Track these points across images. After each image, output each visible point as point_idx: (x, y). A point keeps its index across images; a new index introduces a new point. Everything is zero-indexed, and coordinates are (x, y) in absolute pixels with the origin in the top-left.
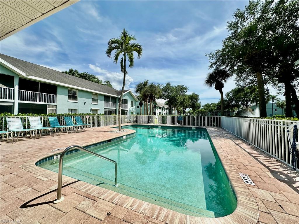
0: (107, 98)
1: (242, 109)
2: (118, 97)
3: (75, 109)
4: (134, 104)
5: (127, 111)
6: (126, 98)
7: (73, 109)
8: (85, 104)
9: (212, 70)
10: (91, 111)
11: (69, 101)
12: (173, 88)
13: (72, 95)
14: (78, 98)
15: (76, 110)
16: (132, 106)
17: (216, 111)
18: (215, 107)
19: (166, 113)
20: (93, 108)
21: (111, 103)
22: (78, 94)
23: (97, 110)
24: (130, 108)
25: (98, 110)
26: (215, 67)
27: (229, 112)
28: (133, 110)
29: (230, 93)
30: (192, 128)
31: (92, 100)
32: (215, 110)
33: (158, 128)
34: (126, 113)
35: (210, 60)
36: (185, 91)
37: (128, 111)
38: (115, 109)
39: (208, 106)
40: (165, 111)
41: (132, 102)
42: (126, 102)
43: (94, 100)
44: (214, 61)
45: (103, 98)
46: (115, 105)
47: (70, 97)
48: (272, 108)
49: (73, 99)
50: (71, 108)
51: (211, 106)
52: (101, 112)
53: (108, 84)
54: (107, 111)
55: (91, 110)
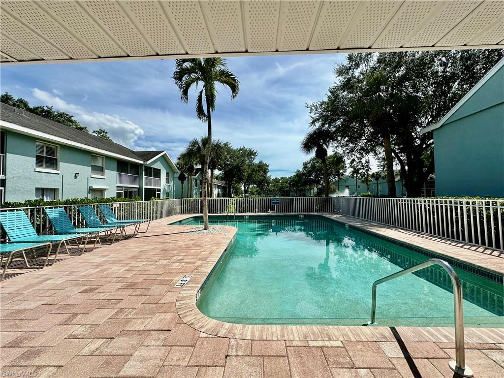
0: (122, 167)
1: (322, 185)
2: (145, 163)
3: (51, 189)
4: (170, 178)
5: (159, 190)
6: (158, 166)
7: (46, 189)
8: (76, 177)
9: (312, 129)
10: (89, 192)
11: (38, 169)
12: (235, 151)
13: (45, 155)
14: (61, 165)
15: (54, 191)
16: (168, 182)
17: (288, 189)
18: (286, 182)
19: (218, 193)
20: (95, 187)
21: (130, 176)
22: (59, 154)
23: (102, 191)
24: (165, 186)
25: (105, 189)
26: (318, 125)
27: (305, 190)
28: (169, 189)
29: (308, 164)
30: (298, 215)
31: (92, 170)
32: (287, 187)
33: (244, 219)
34: (159, 195)
35: (312, 115)
36: (253, 157)
37: (162, 190)
38: (138, 187)
39: (277, 182)
40: (217, 189)
41: (167, 174)
42: (157, 173)
43: (95, 169)
44: (316, 116)
45: (115, 165)
46: (138, 179)
47: (40, 161)
48: (356, 184)
49: (47, 167)
50: (43, 187)
51: (281, 181)
52: (111, 193)
53: (103, 136)
54: (123, 192)
55: (91, 190)
